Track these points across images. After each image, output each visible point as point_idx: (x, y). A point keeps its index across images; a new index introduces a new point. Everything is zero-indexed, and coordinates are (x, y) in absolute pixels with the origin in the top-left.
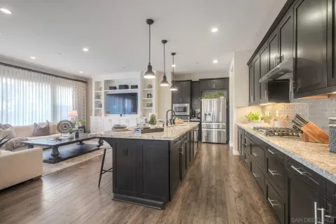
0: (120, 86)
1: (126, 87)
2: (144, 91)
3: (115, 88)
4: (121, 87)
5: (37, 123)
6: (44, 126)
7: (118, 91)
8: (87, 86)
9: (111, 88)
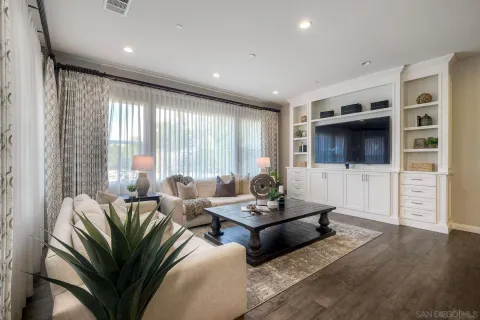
0: (343, 108)
1: (358, 108)
2: (406, 112)
3: (331, 114)
4: (346, 110)
5: (220, 176)
6: (228, 182)
7: (339, 119)
8: (280, 116)
9: (324, 115)
